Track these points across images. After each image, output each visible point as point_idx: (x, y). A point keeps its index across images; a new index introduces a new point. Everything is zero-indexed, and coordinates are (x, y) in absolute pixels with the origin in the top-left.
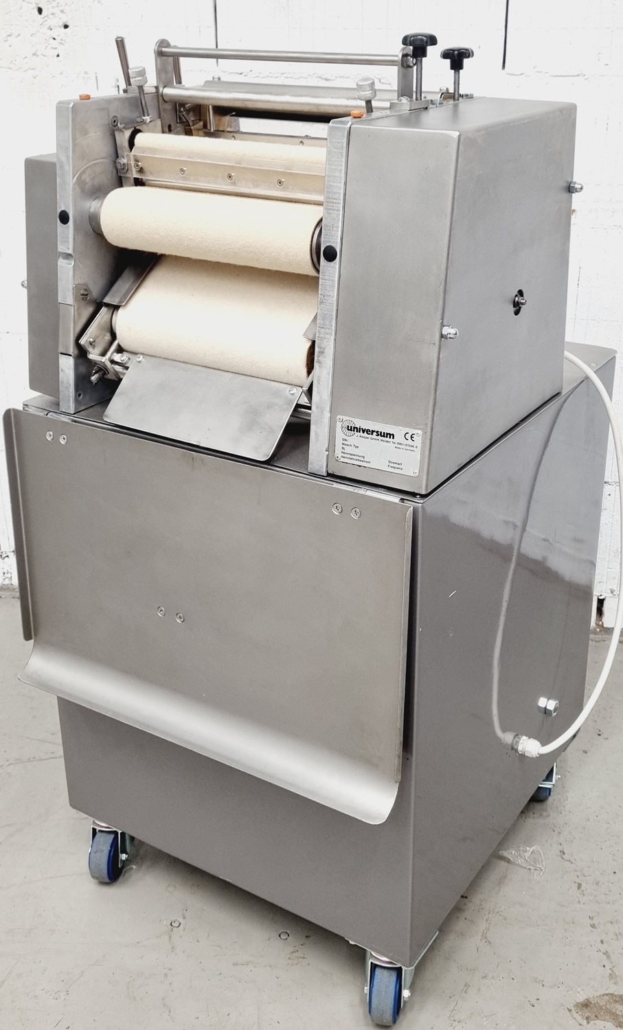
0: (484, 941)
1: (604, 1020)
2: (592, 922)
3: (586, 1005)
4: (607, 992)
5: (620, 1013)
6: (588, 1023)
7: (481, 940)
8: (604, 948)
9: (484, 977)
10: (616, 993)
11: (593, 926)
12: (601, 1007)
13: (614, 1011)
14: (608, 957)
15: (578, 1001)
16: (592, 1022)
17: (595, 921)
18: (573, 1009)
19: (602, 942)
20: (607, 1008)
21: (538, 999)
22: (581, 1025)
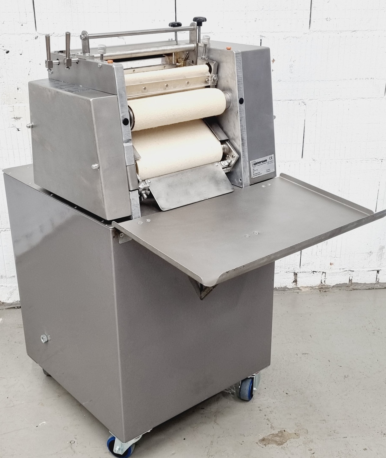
0: (215, 424)
1: (272, 444)
2: (259, 409)
3: (263, 440)
4: (271, 434)
5: (278, 440)
6: (265, 446)
7: (214, 424)
8: (266, 418)
9: (219, 437)
10: (275, 433)
11: (260, 410)
12: (270, 440)
13: (275, 440)
14: (269, 421)
15: (260, 439)
16: (267, 446)
17: (261, 408)
18: (258, 442)
19: (265, 415)
20: (272, 440)
21: (243, 442)
22: (263, 447)
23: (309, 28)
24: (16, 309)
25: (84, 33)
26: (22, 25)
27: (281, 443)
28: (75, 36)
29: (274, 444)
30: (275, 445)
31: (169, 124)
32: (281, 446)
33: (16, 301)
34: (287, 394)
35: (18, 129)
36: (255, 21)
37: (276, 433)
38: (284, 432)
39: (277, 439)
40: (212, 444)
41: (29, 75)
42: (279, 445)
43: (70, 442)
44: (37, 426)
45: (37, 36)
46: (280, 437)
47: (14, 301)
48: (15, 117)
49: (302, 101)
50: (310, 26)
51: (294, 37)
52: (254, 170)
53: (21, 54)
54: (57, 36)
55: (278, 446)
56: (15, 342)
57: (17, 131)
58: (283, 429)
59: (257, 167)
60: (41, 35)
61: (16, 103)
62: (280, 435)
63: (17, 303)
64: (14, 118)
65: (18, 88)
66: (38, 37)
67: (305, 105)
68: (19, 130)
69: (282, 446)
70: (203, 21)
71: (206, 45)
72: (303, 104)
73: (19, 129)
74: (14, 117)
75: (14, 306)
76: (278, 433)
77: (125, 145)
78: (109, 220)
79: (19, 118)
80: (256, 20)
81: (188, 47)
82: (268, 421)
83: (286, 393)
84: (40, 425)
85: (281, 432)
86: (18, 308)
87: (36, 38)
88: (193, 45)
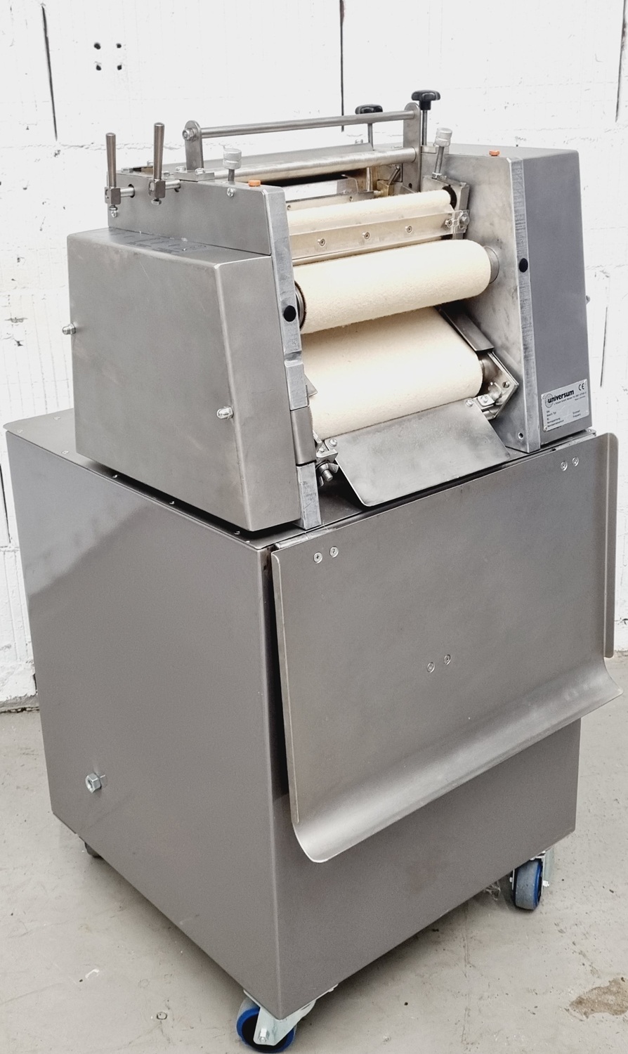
0: (468, 966)
1: (601, 1012)
2: (559, 929)
3: (580, 1002)
4: (594, 987)
5: (612, 1003)
6: (587, 1017)
7: (466, 966)
8: (577, 948)
9: (481, 998)
10: (602, 986)
11: (561, 931)
12: (594, 1002)
13: (606, 1001)
14: (584, 956)
15: (572, 1000)
16: (590, 1016)
17: (562, 927)
18: (570, 1008)
19: (574, 943)
20: (599, 1001)
21: (536, 1007)
22: (581, 1021)
23: (616, 120)
24: (12, 715)
25: (191, 125)
26: (28, 129)
27: (619, 1009)
28: (136, 148)
29: (604, 1012)
30: (607, 1015)
31: (373, 317)
32: (621, 1017)
33: (13, 697)
34: (612, 892)
35: (18, 342)
36: (505, 107)
37: (606, 986)
38: (621, 981)
39: (611, 999)
40: (469, 1016)
41: (41, 230)
42: (616, 1013)
43: (157, 1017)
44: (81, 981)
45: (59, 151)
46: (614, 994)
47: (9, 698)
48: (13, 318)
49: (601, 269)
50: (617, 115)
51: (584, 139)
52: (549, 414)
53: (25, 187)
54: (99, 149)
55: (616, 1016)
56: (18, 787)
57: (17, 346)
58: (618, 974)
59: (555, 406)
60: (66, 147)
61: (15, 288)
62: (614, 989)
63: (15, 701)
64: (11, 319)
65: (18, 259)
66: (61, 153)
67: (607, 277)
68: (19, 345)
69: (623, 1015)
70: (434, 99)
71: (443, 148)
72: (604, 276)
73: (21, 343)
74: (9, 318)
75: (9, 708)
76: (608, 984)
77: (288, 364)
78: (253, 531)
79: (22, 320)
80: (506, 105)
81: (403, 155)
82: (581, 956)
83: (610, 891)
84: (87, 976)
85: (615, 981)
86: (18, 712)
87: (56, 154)
88: (411, 151)
